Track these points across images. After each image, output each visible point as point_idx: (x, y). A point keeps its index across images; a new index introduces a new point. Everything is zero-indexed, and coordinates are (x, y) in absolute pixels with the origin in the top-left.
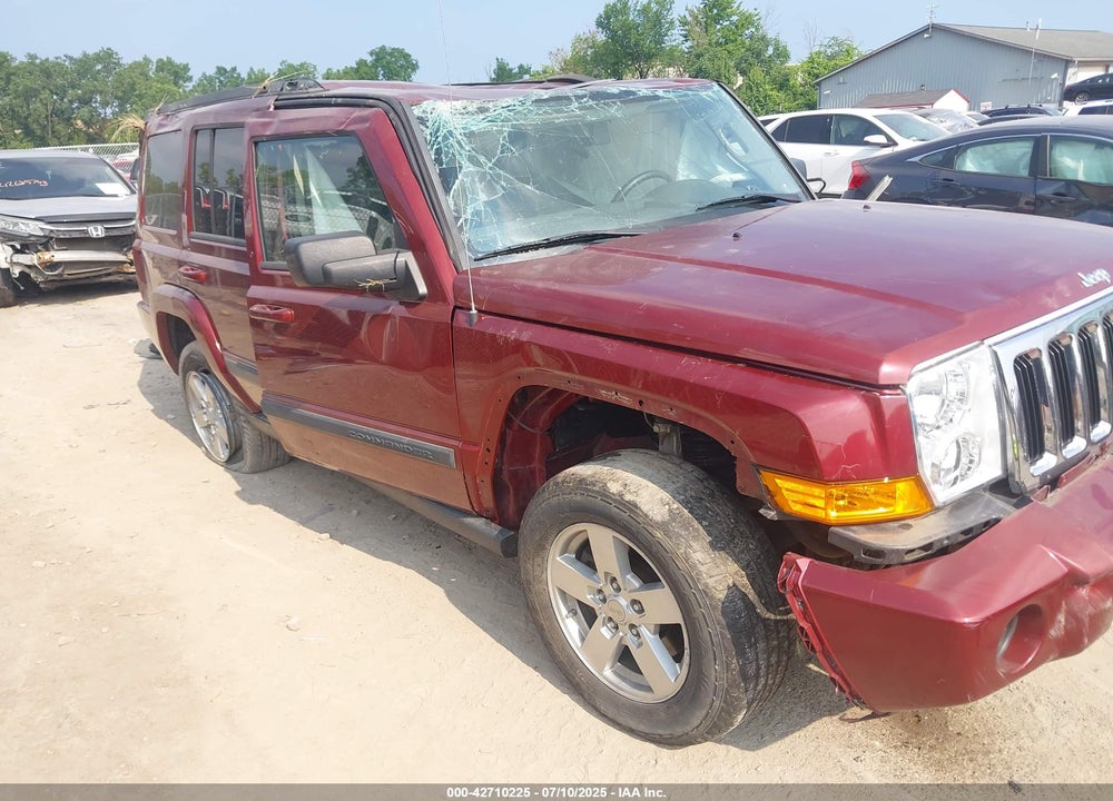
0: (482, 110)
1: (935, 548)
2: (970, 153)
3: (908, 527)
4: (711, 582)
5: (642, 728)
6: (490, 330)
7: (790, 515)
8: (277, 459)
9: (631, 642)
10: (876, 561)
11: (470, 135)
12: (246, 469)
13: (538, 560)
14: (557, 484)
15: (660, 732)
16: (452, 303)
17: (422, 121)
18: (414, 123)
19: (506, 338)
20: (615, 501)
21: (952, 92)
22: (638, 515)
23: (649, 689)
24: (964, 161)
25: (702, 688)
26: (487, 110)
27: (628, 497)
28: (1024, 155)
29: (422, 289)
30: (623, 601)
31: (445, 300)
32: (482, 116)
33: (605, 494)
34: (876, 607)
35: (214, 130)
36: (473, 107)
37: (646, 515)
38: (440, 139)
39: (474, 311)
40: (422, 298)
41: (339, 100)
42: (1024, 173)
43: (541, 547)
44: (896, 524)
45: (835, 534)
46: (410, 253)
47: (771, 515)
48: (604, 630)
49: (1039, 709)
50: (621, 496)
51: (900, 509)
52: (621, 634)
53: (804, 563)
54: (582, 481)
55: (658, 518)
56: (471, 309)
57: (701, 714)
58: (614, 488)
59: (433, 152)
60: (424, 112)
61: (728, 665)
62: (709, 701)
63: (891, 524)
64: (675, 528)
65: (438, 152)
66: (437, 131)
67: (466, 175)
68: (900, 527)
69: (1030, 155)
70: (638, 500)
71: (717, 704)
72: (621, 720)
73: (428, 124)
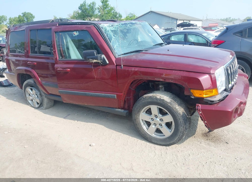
0: (112, 26)
1: (221, 100)
2: (173, 37)
3: (216, 97)
4: (180, 112)
5: (163, 143)
6: (127, 69)
7: (196, 97)
8: (51, 106)
9: (159, 127)
10: (212, 103)
11: (112, 31)
12: (44, 108)
13: (138, 114)
14: (144, 98)
15: (168, 143)
16: (116, 65)
17: (103, 28)
18: (101, 28)
19: (131, 70)
20: (159, 99)
21: (156, 25)
22: (164, 102)
23: (164, 136)
24: (172, 38)
25: (178, 132)
26: (113, 26)
27: (162, 98)
28: (183, 37)
29: (108, 62)
30: (158, 119)
31: (114, 64)
32: (113, 27)
33: (156, 98)
34: (215, 110)
35: (37, 30)
36: (110, 25)
37: (166, 101)
38: (107, 32)
39: (122, 66)
40: (108, 64)
41: (79, 23)
42: (183, 41)
43: (139, 112)
44: (214, 97)
45: (205, 99)
46: (104, 55)
47: (193, 97)
48: (153, 126)
49: (225, 131)
50: (160, 98)
51: (213, 94)
52: (157, 126)
53: (200, 105)
54: (150, 97)
55: (169, 102)
56: (122, 65)
57: (177, 138)
58: (158, 97)
59: (106, 34)
60: (102, 26)
61: (184, 127)
62: (179, 135)
63: (213, 97)
64: (172, 103)
65: (107, 34)
66: (106, 30)
67: (114, 39)
68: (215, 97)
69: (184, 37)
70: (164, 99)
71: (181, 135)
72: (158, 143)
73: (104, 28)
